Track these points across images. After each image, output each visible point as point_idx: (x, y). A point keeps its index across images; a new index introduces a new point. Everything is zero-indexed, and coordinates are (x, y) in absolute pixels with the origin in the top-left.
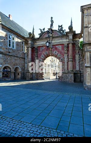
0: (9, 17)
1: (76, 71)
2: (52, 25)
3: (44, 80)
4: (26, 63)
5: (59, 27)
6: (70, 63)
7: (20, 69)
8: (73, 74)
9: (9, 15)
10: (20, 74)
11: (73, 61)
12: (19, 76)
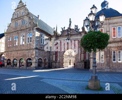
0: (38, 17)
1: (86, 60)
2: (70, 25)
3: (64, 68)
4: (51, 55)
5: (75, 26)
6: (82, 55)
7: (47, 60)
8: (84, 63)
9: (38, 16)
10: (47, 64)
11: (84, 53)
12: (47, 66)
